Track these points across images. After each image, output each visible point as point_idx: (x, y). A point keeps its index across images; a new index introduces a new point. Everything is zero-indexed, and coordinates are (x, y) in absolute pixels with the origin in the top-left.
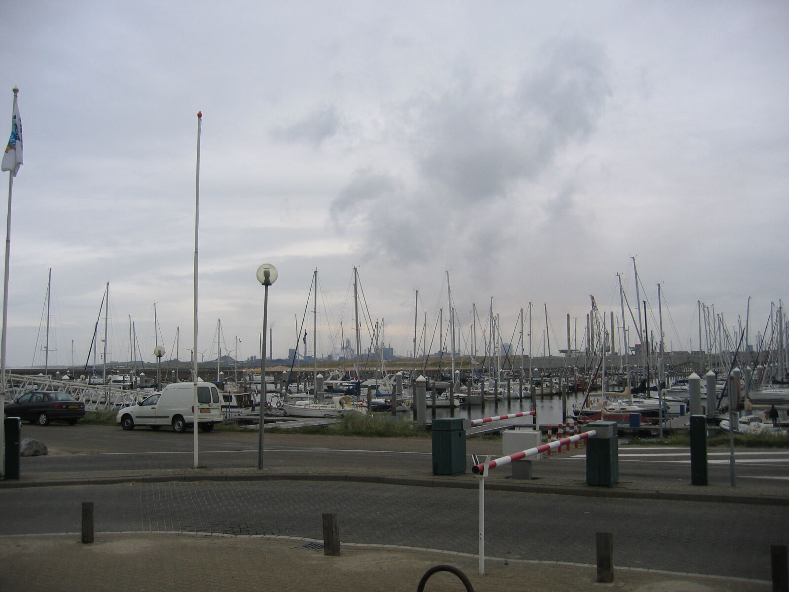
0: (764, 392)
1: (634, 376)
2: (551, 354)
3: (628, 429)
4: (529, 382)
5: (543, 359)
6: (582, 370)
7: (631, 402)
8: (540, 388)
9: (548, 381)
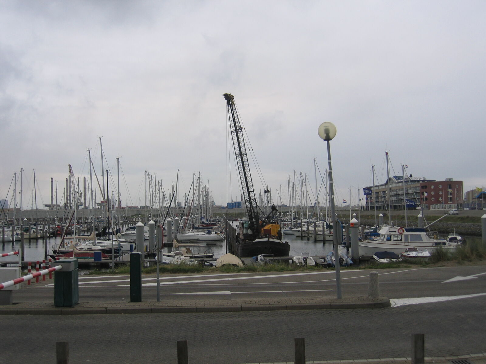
0: (187, 234)
1: (99, 224)
2: (37, 208)
3: (93, 263)
4: (19, 229)
5: (31, 211)
6: (61, 220)
7: (96, 243)
8: (28, 234)
9: (35, 228)
